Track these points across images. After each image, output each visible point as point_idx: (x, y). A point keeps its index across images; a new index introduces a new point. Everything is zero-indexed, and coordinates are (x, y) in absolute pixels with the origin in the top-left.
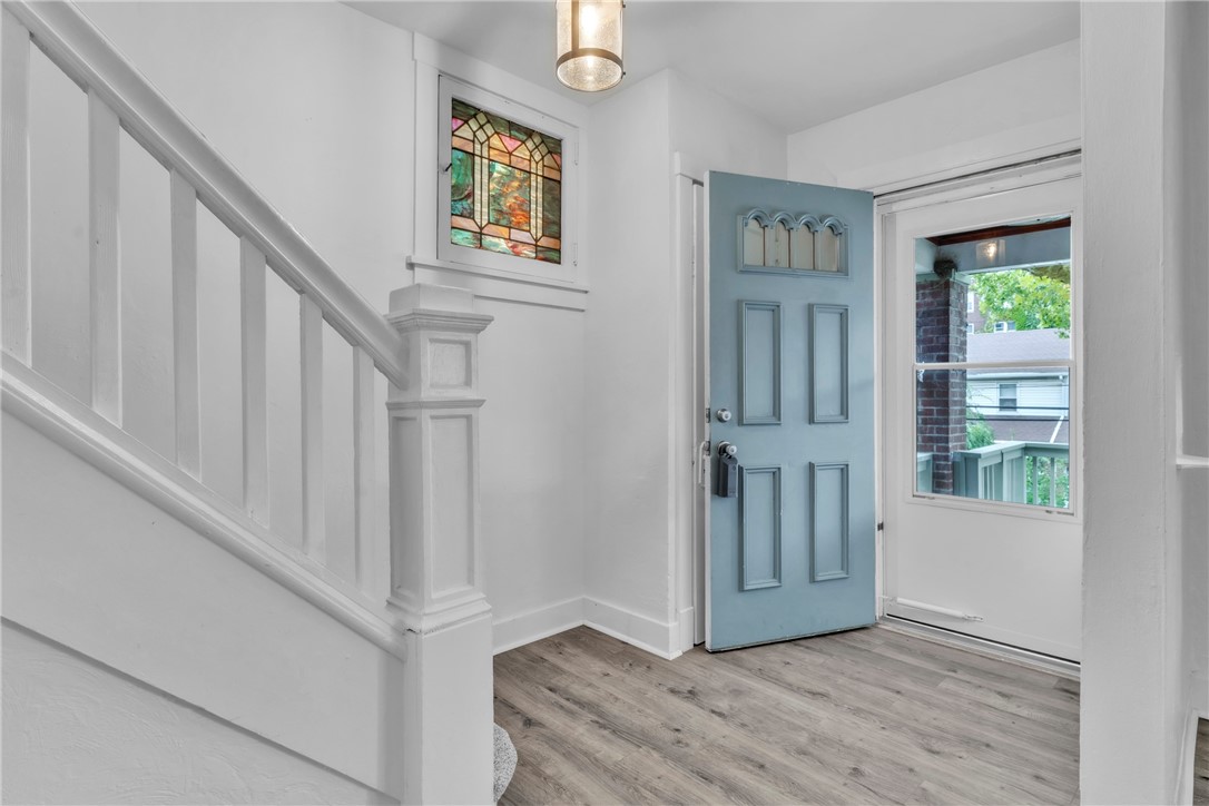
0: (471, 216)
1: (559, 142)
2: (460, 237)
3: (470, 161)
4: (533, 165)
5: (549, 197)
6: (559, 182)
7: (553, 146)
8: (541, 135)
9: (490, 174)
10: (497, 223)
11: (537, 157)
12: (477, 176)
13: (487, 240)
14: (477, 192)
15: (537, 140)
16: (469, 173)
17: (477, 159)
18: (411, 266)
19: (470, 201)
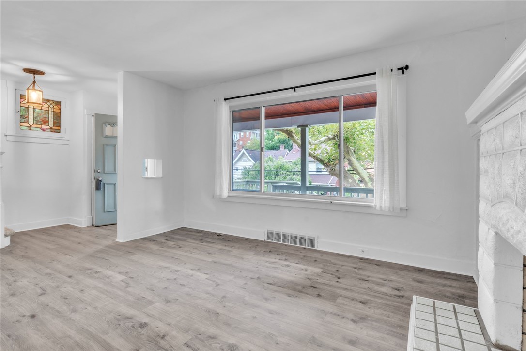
0: (27, 122)
1: (60, 102)
2: (23, 128)
3: (27, 110)
4: (50, 108)
5: (55, 116)
6: (60, 112)
7: (58, 104)
8: (53, 101)
9: (34, 112)
10: (37, 124)
11: (51, 106)
12: (29, 112)
13: (32, 128)
14: (29, 117)
15: (51, 102)
16: (27, 112)
17: (29, 109)
18: (6, 136)
19: (27, 119)
